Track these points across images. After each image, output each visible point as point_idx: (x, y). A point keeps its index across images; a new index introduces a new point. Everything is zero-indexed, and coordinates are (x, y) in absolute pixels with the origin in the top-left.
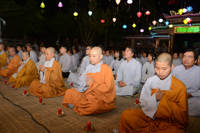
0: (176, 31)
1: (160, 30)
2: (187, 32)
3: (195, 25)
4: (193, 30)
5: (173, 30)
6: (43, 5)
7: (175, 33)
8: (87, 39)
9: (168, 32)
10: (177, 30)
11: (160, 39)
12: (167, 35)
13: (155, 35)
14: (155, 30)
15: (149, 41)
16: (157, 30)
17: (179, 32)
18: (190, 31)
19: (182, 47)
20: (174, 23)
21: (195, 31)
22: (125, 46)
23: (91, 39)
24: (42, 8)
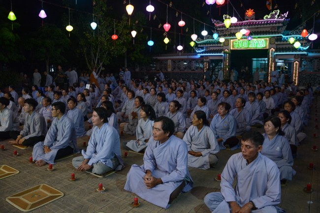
0: (233, 46)
1: (209, 45)
2: (248, 48)
3: (259, 38)
4: (257, 44)
5: (228, 45)
6: (12, 16)
7: (231, 49)
8: (94, 63)
9: (221, 48)
10: (235, 44)
11: (211, 58)
12: (220, 53)
13: (203, 53)
14: (202, 46)
15: (194, 62)
16: (204, 46)
17: (238, 48)
18: (253, 46)
19: (242, 71)
20: (229, 33)
21: (259, 46)
22: (158, 70)
23: (101, 64)
24: (12, 21)
